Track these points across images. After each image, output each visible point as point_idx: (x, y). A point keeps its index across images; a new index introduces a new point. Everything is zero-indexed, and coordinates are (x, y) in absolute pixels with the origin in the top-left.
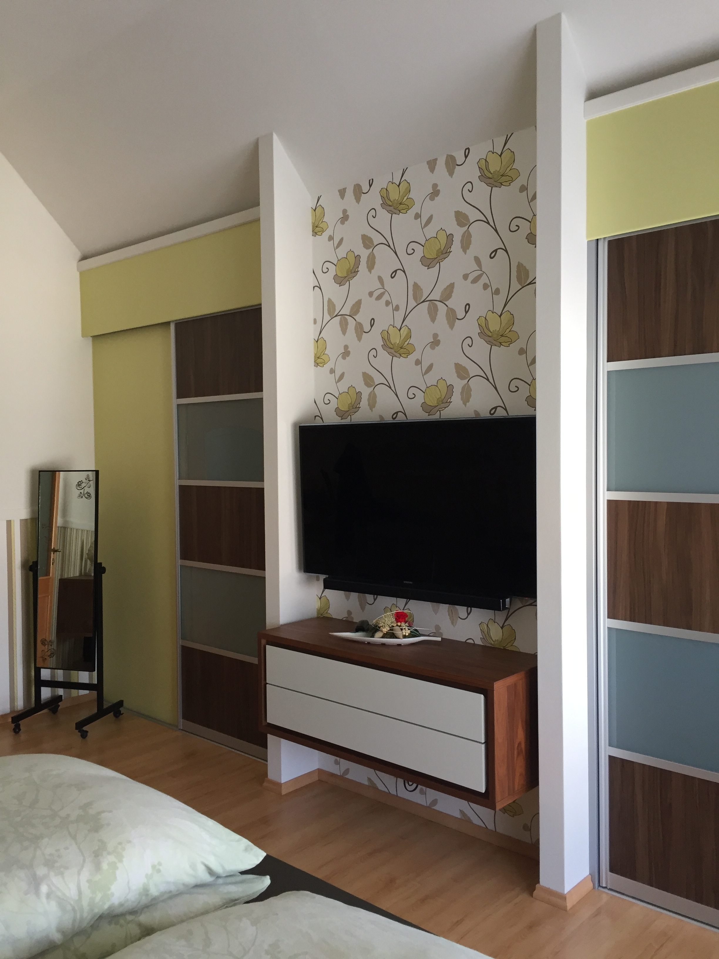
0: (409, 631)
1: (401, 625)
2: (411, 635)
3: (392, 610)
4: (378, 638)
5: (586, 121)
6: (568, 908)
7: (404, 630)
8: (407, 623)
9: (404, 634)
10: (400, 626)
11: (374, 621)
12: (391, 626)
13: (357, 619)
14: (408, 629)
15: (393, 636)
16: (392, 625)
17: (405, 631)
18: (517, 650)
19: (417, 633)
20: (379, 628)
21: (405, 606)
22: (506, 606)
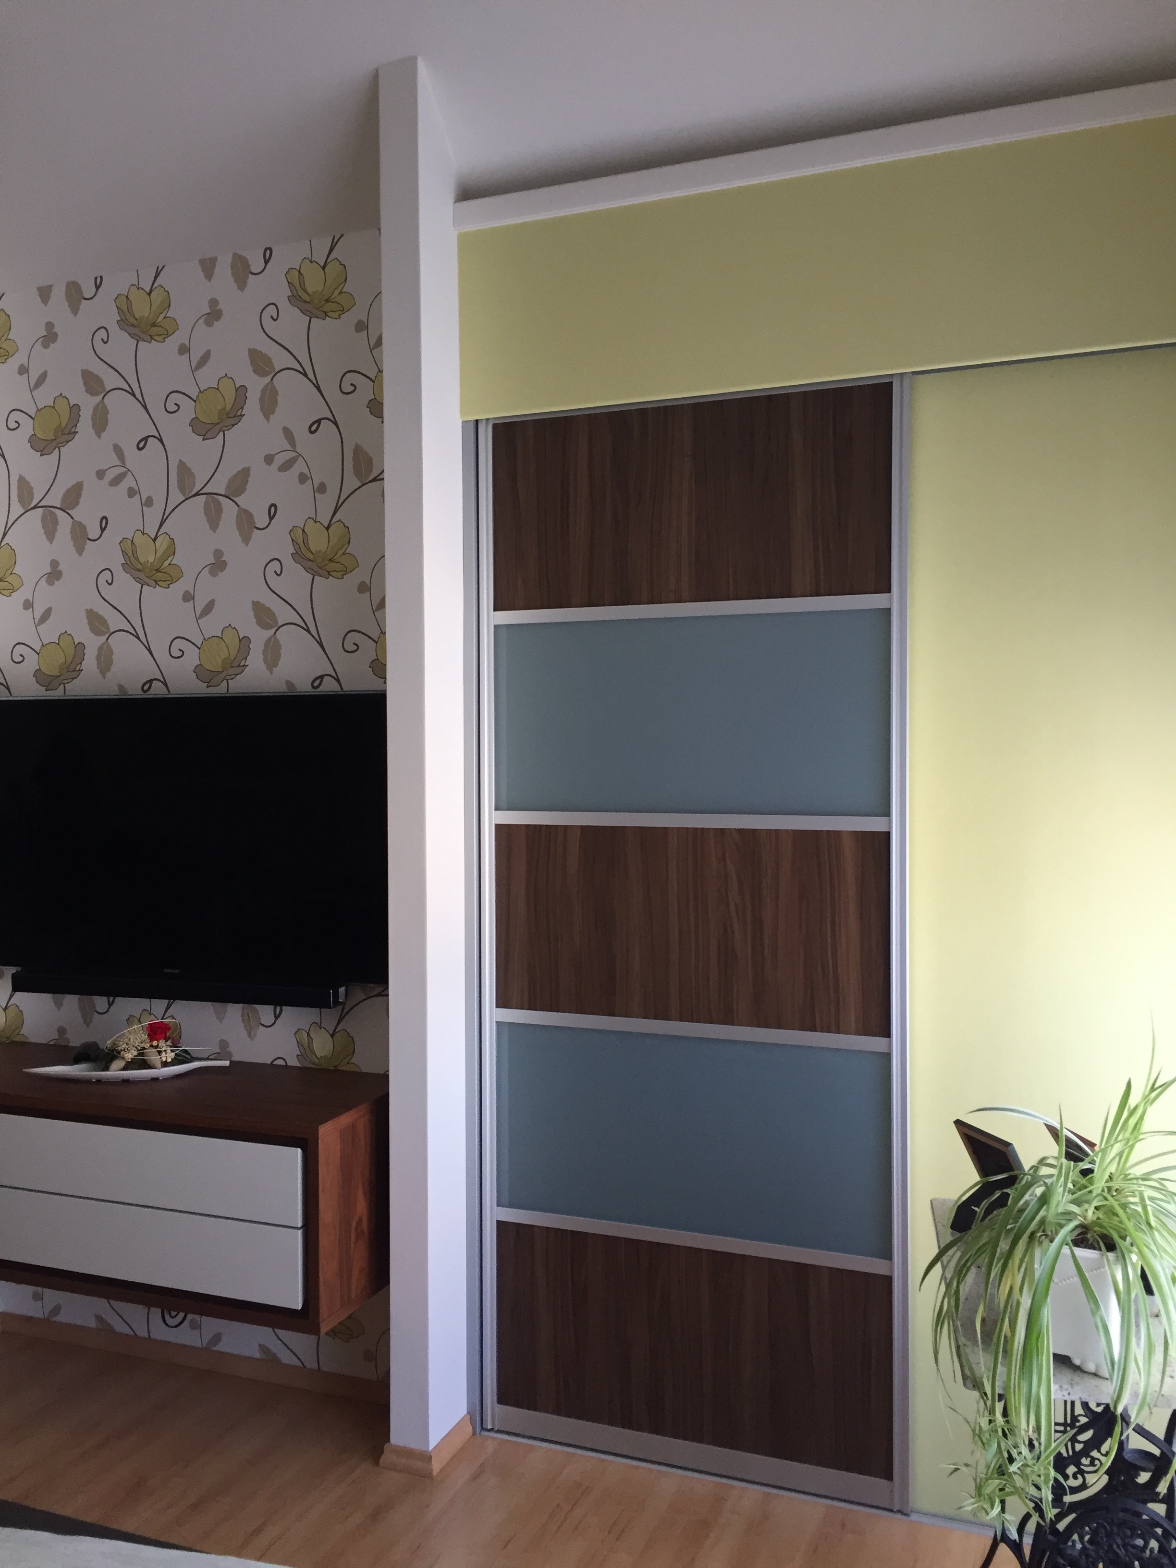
0: (173, 1055)
1: (158, 1045)
2: (176, 1061)
3: (141, 1020)
4: (115, 1071)
5: (456, 233)
6: (435, 1473)
7: (164, 1053)
8: (170, 1041)
9: (164, 1059)
10: (156, 1047)
11: (109, 1042)
12: (139, 1048)
13: (76, 1041)
14: (170, 1051)
15: (145, 1065)
16: (142, 1046)
17: (166, 1054)
18: (357, 1070)
19: (187, 1056)
20: (119, 1053)
21: (166, 1011)
22: (340, 1000)
